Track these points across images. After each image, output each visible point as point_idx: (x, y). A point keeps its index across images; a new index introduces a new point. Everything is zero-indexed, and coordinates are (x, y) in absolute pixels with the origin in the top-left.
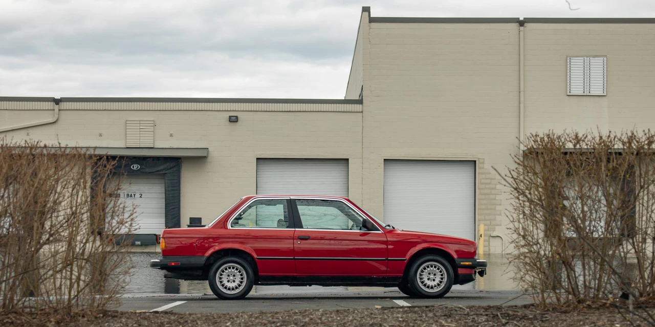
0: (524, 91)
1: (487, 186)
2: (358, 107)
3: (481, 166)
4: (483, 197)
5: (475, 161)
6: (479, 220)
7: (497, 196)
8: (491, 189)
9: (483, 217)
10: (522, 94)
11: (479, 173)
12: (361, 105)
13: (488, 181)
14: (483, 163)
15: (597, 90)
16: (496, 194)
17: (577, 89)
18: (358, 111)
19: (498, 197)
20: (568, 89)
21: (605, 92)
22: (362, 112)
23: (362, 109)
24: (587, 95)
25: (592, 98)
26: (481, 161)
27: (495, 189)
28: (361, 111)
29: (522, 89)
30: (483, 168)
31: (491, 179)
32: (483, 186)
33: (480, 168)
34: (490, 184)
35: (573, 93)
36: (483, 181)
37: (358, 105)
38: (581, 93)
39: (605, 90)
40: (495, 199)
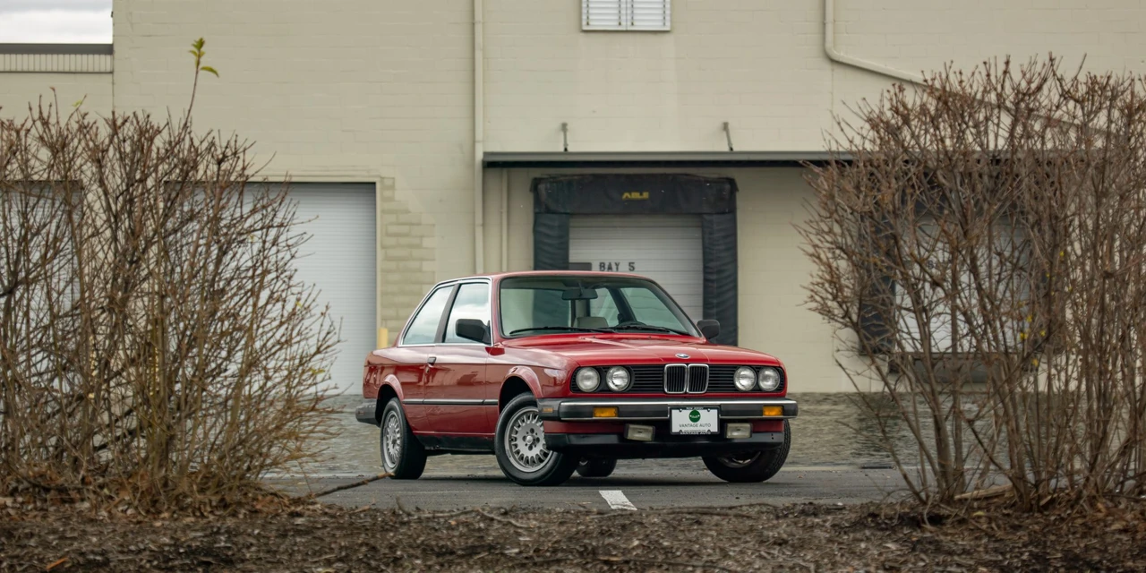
0: (483, 23)
1: (403, 241)
2: (102, 62)
3: (388, 193)
4: (392, 265)
5: (374, 184)
6: (385, 319)
7: (425, 263)
8: (411, 246)
9: (392, 312)
10: (478, 28)
11: (383, 211)
12: (108, 57)
13: (405, 229)
14: (392, 187)
15: (649, 18)
16: (422, 259)
17: (602, 17)
18: (103, 70)
19: (427, 266)
20: (584, 17)
21: (668, 24)
22: (111, 73)
23: (113, 65)
24: (627, 31)
25: (638, 36)
26: (388, 183)
27: (419, 246)
28: (109, 69)
29: (478, 17)
30: (391, 199)
31: (412, 224)
32: (392, 241)
33: (385, 199)
34: (406, 235)
35: (595, 25)
36: (393, 229)
37: (103, 57)
38: (613, 26)
39: (668, 18)
40: (420, 270)
